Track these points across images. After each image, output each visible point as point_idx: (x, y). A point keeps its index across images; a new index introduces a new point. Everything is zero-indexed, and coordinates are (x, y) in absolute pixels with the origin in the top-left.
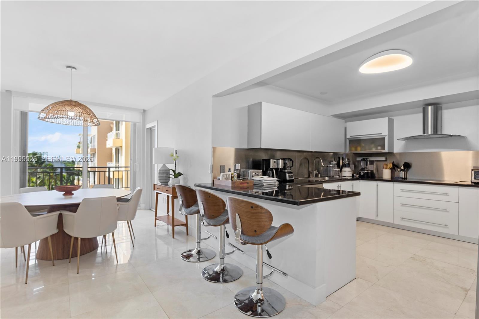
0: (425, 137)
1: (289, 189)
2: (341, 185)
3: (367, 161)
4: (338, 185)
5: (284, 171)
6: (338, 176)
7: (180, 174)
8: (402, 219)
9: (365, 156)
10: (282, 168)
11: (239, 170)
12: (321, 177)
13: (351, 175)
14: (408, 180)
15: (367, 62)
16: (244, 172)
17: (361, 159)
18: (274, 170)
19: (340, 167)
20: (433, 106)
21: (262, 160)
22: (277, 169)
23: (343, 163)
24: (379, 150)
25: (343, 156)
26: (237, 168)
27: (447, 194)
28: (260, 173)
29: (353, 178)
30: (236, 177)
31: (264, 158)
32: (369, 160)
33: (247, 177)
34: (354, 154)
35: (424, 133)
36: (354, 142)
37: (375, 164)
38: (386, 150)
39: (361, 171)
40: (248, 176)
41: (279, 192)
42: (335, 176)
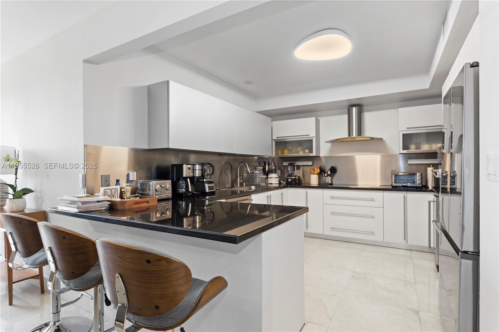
0: (351, 140)
1: (209, 205)
2: (270, 195)
3: (295, 165)
4: (268, 195)
5: (202, 180)
6: (265, 183)
7: (26, 191)
8: (332, 229)
9: (293, 160)
10: (200, 177)
11: (134, 182)
12: (246, 186)
13: (278, 182)
14: (334, 186)
15: (303, 43)
16: (142, 184)
17: (288, 164)
18: (188, 180)
19: (266, 173)
20: (357, 107)
21: (170, 166)
22: (192, 179)
23: (269, 168)
24: (307, 153)
25: (269, 161)
26: (131, 179)
27: (372, 200)
28: (168, 185)
29: (280, 187)
30: (130, 192)
31: (174, 163)
32: (296, 164)
33: (148, 192)
34: (280, 157)
35: (349, 135)
36: (281, 144)
37: (301, 169)
38: (314, 154)
39: (288, 177)
40: (149, 190)
41: (196, 209)
42: (261, 184)
